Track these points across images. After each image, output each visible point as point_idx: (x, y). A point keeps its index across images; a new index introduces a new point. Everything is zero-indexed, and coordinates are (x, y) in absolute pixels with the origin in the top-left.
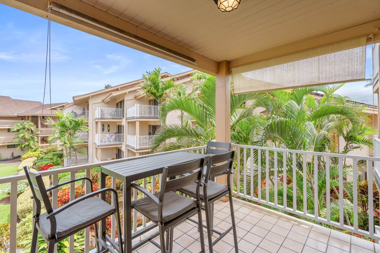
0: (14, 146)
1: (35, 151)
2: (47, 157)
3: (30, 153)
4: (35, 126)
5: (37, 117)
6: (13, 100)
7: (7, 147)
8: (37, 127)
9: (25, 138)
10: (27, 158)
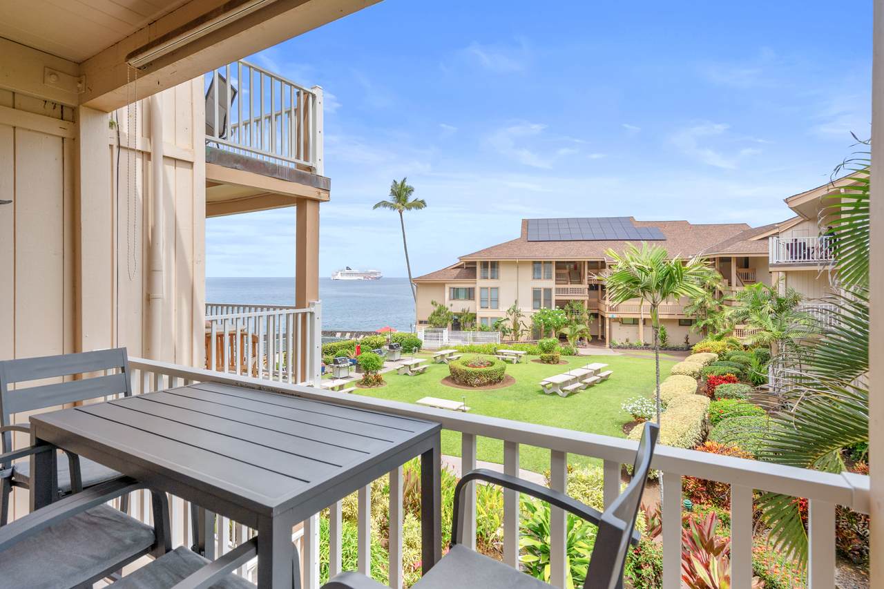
0: (688, 323)
1: (719, 339)
2: (738, 356)
3: (710, 342)
4: (726, 281)
5: (729, 260)
6: (691, 226)
7: (678, 323)
8: (730, 284)
9: (705, 307)
10: (699, 352)
